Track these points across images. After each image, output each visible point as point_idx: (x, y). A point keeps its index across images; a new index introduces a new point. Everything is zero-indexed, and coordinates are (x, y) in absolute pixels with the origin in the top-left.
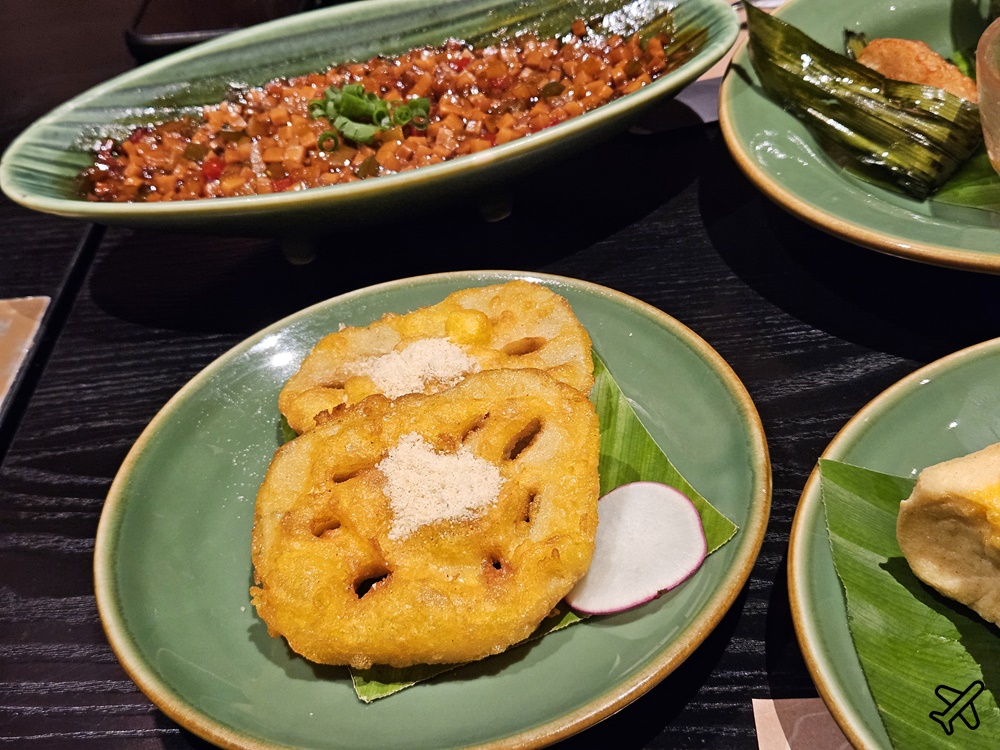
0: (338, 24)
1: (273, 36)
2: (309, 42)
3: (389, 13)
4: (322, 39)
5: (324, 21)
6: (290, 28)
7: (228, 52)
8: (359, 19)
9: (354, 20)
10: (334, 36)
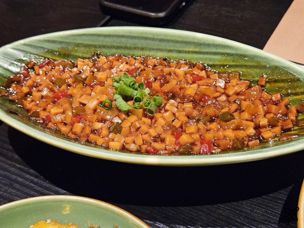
0: (152, 37)
1: (121, 34)
2: (136, 41)
3: (177, 39)
4: (143, 41)
5: (146, 33)
6: (130, 32)
7: (99, 35)
8: (163, 37)
9: (159, 37)
10: (149, 42)
